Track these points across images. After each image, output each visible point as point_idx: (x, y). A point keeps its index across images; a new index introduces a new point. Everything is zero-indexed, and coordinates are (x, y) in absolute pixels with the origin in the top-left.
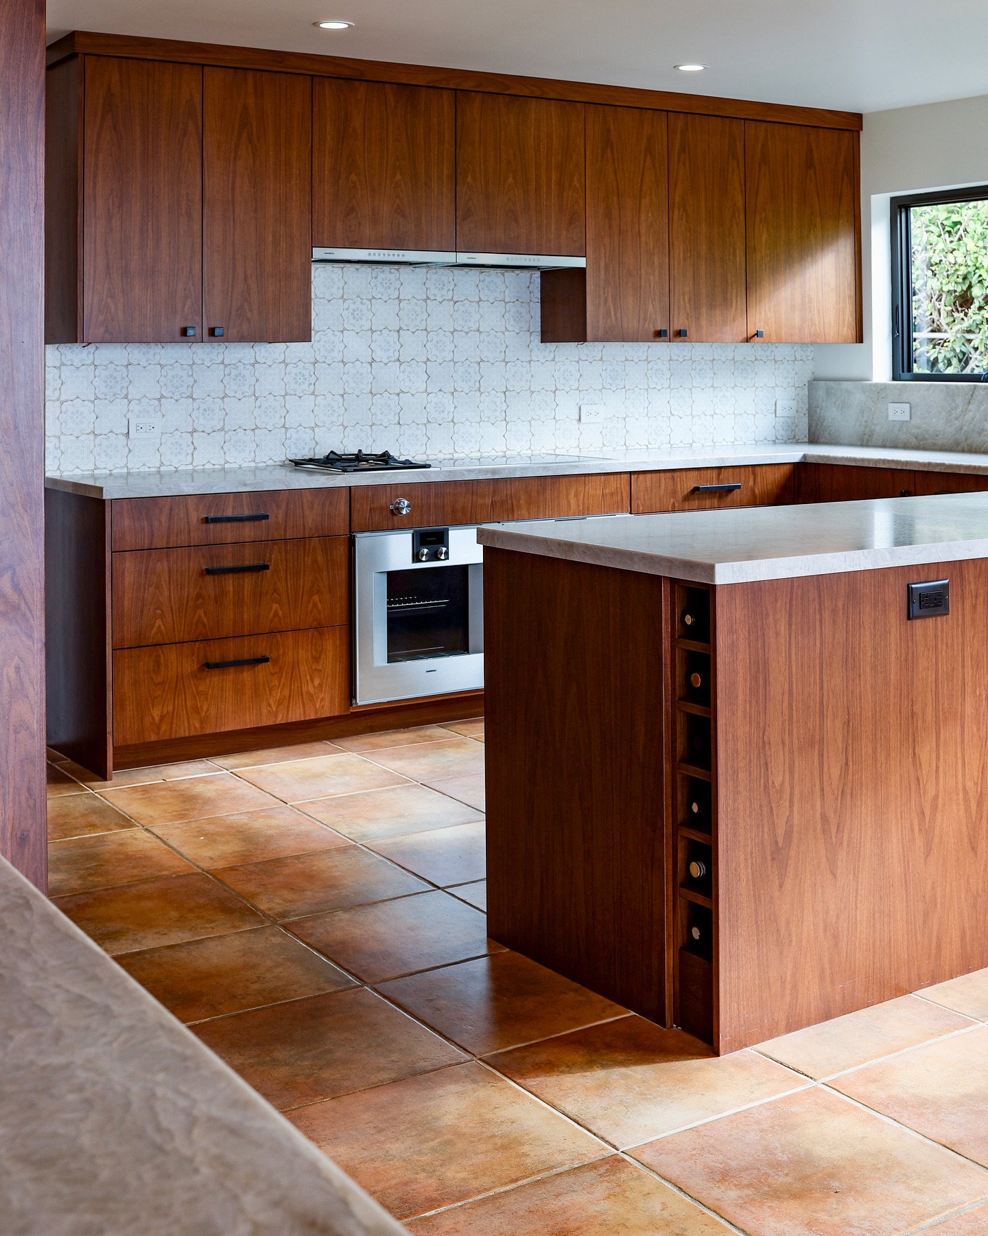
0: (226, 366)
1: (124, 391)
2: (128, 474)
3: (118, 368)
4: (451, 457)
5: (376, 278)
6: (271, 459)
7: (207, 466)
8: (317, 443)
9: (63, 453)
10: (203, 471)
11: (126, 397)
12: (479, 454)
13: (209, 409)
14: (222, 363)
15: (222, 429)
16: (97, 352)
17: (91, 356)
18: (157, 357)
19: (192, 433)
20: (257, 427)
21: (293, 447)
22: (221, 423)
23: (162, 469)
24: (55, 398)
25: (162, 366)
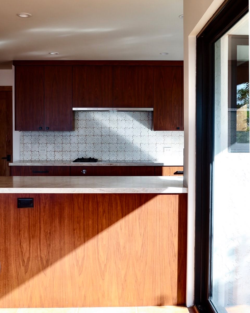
0: (63, 136)
1: (38, 142)
2: (39, 160)
3: (37, 136)
4: (124, 160)
5: (103, 114)
6: (74, 159)
7: (58, 160)
8: (86, 155)
9: (24, 155)
10: (57, 161)
11: (39, 143)
12: (132, 160)
13: (59, 146)
14: (62, 135)
15: (62, 151)
16: (32, 133)
17: (30, 134)
18: (46, 134)
19: (54, 152)
20: (71, 151)
21: (80, 156)
22: (62, 150)
23: (47, 160)
24: (22, 143)
25: (47, 136)
